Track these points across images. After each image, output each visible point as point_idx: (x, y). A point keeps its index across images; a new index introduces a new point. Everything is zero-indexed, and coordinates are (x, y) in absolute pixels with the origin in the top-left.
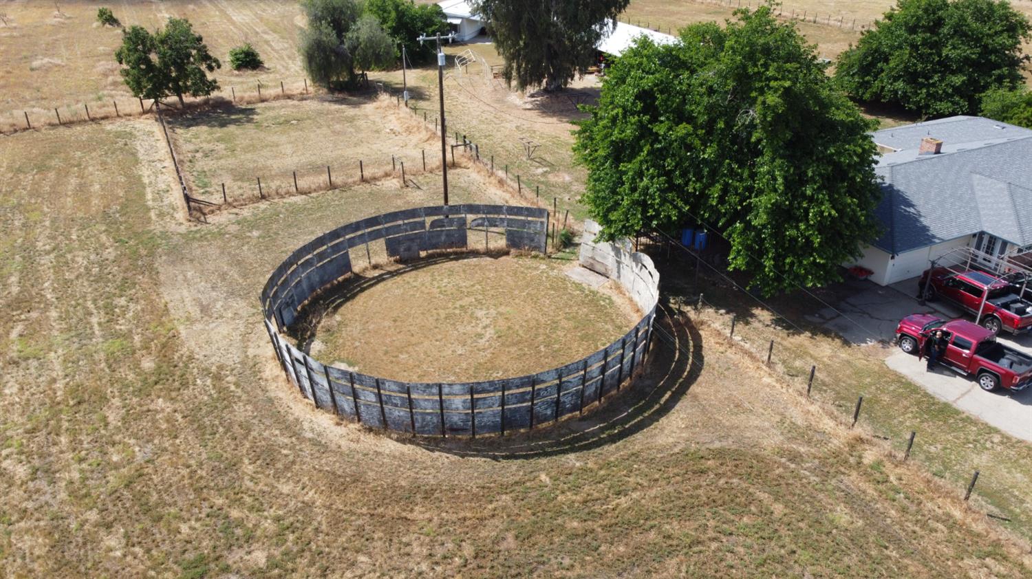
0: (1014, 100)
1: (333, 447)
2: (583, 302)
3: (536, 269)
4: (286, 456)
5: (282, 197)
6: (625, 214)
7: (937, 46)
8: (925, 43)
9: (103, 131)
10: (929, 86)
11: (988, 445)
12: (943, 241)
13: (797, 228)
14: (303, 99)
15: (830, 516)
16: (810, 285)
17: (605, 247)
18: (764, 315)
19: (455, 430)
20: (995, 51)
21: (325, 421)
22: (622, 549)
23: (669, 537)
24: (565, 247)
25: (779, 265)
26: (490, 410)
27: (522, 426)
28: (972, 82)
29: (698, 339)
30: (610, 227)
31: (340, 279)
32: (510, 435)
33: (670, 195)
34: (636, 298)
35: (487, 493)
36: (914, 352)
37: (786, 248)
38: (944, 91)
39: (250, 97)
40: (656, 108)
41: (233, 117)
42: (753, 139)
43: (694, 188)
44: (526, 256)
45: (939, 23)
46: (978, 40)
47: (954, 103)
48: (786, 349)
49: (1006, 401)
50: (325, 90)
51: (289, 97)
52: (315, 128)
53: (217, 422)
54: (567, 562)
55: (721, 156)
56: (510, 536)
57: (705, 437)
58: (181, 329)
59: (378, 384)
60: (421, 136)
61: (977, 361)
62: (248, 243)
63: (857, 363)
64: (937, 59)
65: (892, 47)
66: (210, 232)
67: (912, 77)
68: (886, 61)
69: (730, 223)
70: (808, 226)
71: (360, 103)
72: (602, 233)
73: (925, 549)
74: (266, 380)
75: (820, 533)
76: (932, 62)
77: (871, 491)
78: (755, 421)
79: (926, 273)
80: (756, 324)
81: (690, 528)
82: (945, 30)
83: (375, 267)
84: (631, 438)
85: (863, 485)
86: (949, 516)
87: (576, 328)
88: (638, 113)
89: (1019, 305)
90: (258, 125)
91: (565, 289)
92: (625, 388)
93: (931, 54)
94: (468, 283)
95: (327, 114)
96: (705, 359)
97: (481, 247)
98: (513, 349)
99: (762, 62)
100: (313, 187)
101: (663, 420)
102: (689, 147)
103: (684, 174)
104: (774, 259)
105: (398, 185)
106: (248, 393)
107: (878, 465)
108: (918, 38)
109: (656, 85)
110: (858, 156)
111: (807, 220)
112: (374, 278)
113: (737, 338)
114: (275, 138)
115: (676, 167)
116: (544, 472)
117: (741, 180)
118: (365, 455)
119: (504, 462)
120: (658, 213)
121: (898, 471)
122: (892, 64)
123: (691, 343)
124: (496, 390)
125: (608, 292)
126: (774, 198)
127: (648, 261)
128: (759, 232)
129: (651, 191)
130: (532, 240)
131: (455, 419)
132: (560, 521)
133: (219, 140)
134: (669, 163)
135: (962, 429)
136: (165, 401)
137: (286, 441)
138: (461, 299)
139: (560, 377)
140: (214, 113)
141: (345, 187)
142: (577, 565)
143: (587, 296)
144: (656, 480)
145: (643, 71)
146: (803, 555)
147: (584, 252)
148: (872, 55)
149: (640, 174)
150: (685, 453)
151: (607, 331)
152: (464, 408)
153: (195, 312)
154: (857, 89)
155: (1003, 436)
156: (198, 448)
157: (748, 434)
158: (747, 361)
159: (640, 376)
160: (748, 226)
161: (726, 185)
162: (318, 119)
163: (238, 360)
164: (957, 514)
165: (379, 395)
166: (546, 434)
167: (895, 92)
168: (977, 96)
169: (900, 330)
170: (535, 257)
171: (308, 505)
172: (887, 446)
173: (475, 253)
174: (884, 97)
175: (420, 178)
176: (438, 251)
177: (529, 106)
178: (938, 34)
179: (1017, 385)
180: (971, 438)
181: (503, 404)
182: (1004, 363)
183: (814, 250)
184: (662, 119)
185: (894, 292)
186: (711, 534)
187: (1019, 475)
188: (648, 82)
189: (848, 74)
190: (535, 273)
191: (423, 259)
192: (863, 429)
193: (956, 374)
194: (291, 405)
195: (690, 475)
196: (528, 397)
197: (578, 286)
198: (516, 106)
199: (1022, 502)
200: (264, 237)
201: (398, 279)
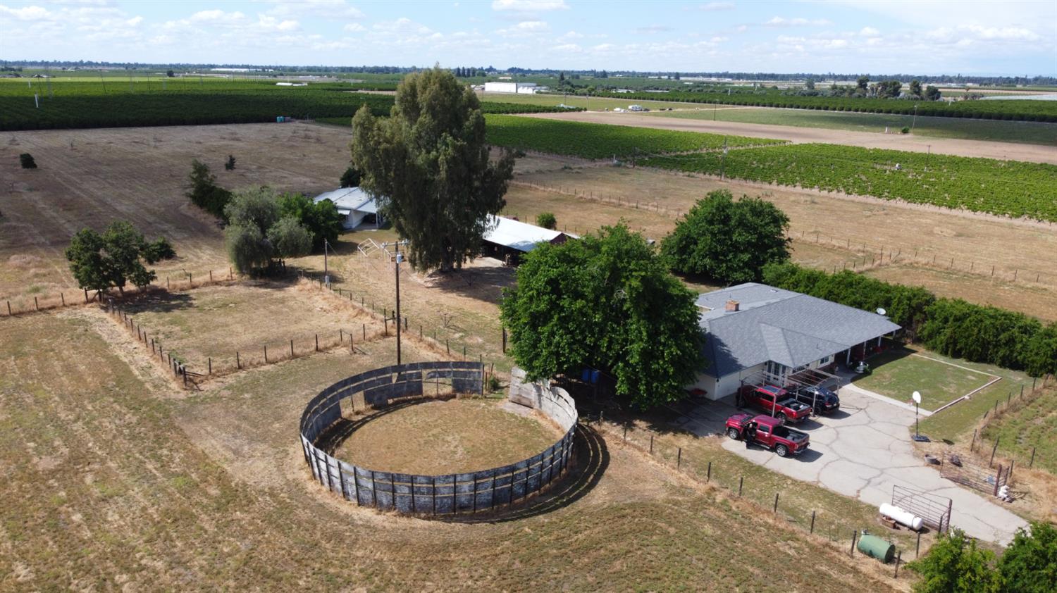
0: (783, 270)
1: (380, 527)
2: (519, 426)
3: (478, 406)
4: (350, 536)
5: (255, 367)
6: (545, 361)
7: (728, 233)
8: (720, 232)
9: (56, 320)
10: (726, 261)
11: (785, 486)
12: (747, 368)
13: (658, 364)
14: (230, 285)
15: (702, 531)
16: (669, 400)
17: (530, 386)
18: (641, 424)
19: (463, 508)
20: (767, 236)
21: (368, 513)
22: (586, 560)
23: (612, 551)
24: (495, 390)
25: (649, 390)
26: (486, 492)
27: (504, 502)
28: (755, 258)
29: (603, 443)
30: (533, 371)
31: (335, 423)
32: (498, 508)
33: (575, 347)
34: (556, 419)
35: (493, 542)
36: (738, 438)
37: (653, 376)
38: (738, 265)
39: (182, 284)
40: (561, 290)
41: (173, 303)
42: (625, 308)
43: (590, 342)
44: (469, 398)
45: (728, 218)
46: (755, 229)
47: (745, 273)
48: (660, 443)
49: (793, 461)
50: (248, 276)
51: (217, 283)
52: (253, 310)
53: (288, 522)
54: (556, 570)
55: (605, 319)
56: (517, 562)
57: (621, 498)
58: (225, 466)
59: (412, 479)
60: (350, 313)
61: (774, 438)
62: (245, 403)
63: (705, 448)
64: (730, 243)
65: (698, 234)
66: (206, 397)
67: (715, 255)
68: (696, 243)
69: (616, 362)
70: (665, 362)
71: (283, 287)
72: (528, 376)
73: (756, 541)
74: (311, 493)
75: (697, 539)
76: (727, 245)
77: (723, 515)
78: (649, 486)
79: (739, 389)
80: (638, 430)
81: (623, 546)
82: (733, 222)
83: (358, 413)
84: (575, 503)
85: (718, 513)
86: (766, 523)
87: (519, 442)
88: (549, 294)
89: (796, 404)
90: (200, 309)
91: (504, 418)
92: (564, 475)
93: (725, 239)
94: (432, 419)
95: (258, 297)
96: (610, 454)
97: (433, 393)
98: (481, 459)
99: (626, 260)
100: (279, 357)
101: (593, 491)
102: (585, 315)
103: (582, 332)
104: (645, 385)
105: (348, 353)
106: (302, 502)
107: (724, 502)
108: (716, 228)
109: (559, 275)
110: (689, 316)
111: (664, 358)
112: (359, 421)
113: (628, 439)
114: (222, 319)
115: (576, 328)
116: (526, 527)
117: (619, 335)
118: (405, 530)
119: (499, 525)
120: (568, 358)
121: (736, 504)
122: (700, 247)
123: (599, 445)
124: (490, 476)
125: (534, 418)
126: (642, 345)
127: (563, 392)
128: (634, 368)
129: (562, 344)
130: (472, 386)
131: (463, 499)
132: (545, 551)
133: (172, 322)
134: (571, 326)
135: (770, 479)
136: (241, 513)
137: (345, 528)
138: (431, 430)
139: (528, 466)
140: (153, 299)
141: (304, 357)
142: (563, 571)
143: (520, 421)
144: (597, 524)
145: (549, 266)
146: (690, 551)
147: (512, 392)
148: (686, 239)
149: (553, 334)
150: (611, 508)
151: (541, 442)
152: (470, 491)
153: (230, 455)
154: (678, 264)
155: (793, 480)
156: (283, 539)
157: (646, 494)
158: (637, 453)
159: (571, 467)
160: (627, 364)
161: (611, 338)
162: (252, 302)
163: (282, 483)
164: (771, 521)
165: (412, 488)
166: (521, 506)
167: (705, 266)
168: (759, 268)
169: (728, 425)
170: (475, 398)
171: (380, 561)
172: (728, 491)
173: (429, 399)
174: (697, 270)
175: (363, 346)
176: (402, 398)
177: (430, 285)
178: (728, 226)
179: (798, 450)
180: (775, 483)
181: (494, 486)
182: (789, 438)
183: (670, 377)
184: (565, 297)
185: (721, 404)
186: (636, 546)
187: (803, 500)
188: (554, 273)
189: (670, 253)
190: (478, 409)
191: (391, 405)
192: (714, 483)
193: (763, 449)
194: (338, 506)
195: (616, 519)
196: (510, 480)
197: (512, 415)
198: (420, 285)
199: (805, 512)
200: (256, 399)
201: (378, 420)
